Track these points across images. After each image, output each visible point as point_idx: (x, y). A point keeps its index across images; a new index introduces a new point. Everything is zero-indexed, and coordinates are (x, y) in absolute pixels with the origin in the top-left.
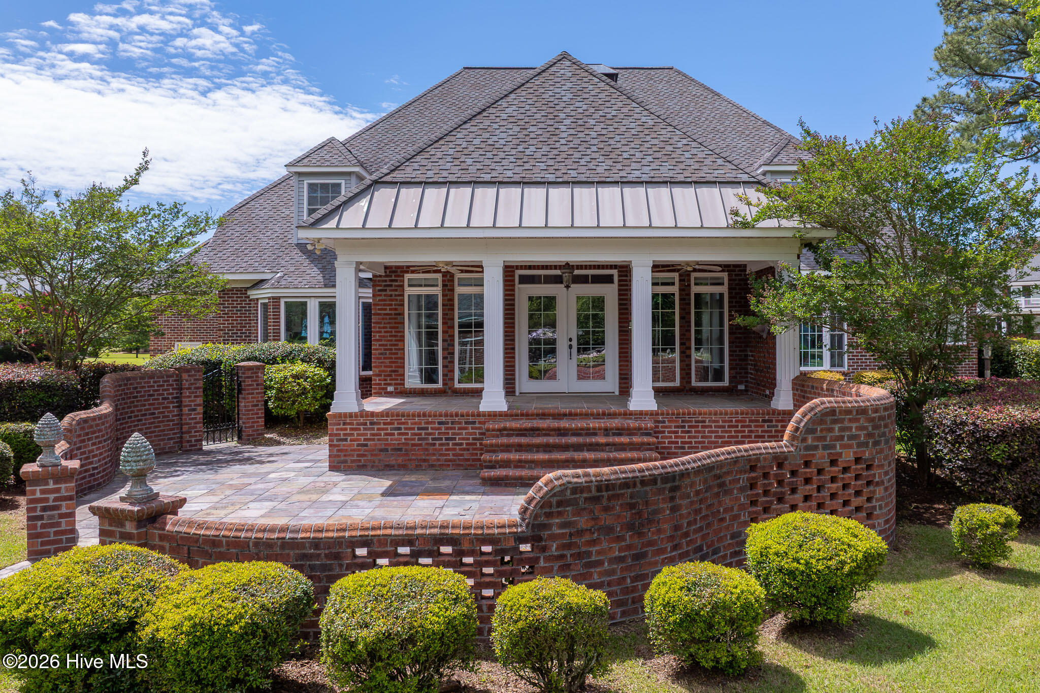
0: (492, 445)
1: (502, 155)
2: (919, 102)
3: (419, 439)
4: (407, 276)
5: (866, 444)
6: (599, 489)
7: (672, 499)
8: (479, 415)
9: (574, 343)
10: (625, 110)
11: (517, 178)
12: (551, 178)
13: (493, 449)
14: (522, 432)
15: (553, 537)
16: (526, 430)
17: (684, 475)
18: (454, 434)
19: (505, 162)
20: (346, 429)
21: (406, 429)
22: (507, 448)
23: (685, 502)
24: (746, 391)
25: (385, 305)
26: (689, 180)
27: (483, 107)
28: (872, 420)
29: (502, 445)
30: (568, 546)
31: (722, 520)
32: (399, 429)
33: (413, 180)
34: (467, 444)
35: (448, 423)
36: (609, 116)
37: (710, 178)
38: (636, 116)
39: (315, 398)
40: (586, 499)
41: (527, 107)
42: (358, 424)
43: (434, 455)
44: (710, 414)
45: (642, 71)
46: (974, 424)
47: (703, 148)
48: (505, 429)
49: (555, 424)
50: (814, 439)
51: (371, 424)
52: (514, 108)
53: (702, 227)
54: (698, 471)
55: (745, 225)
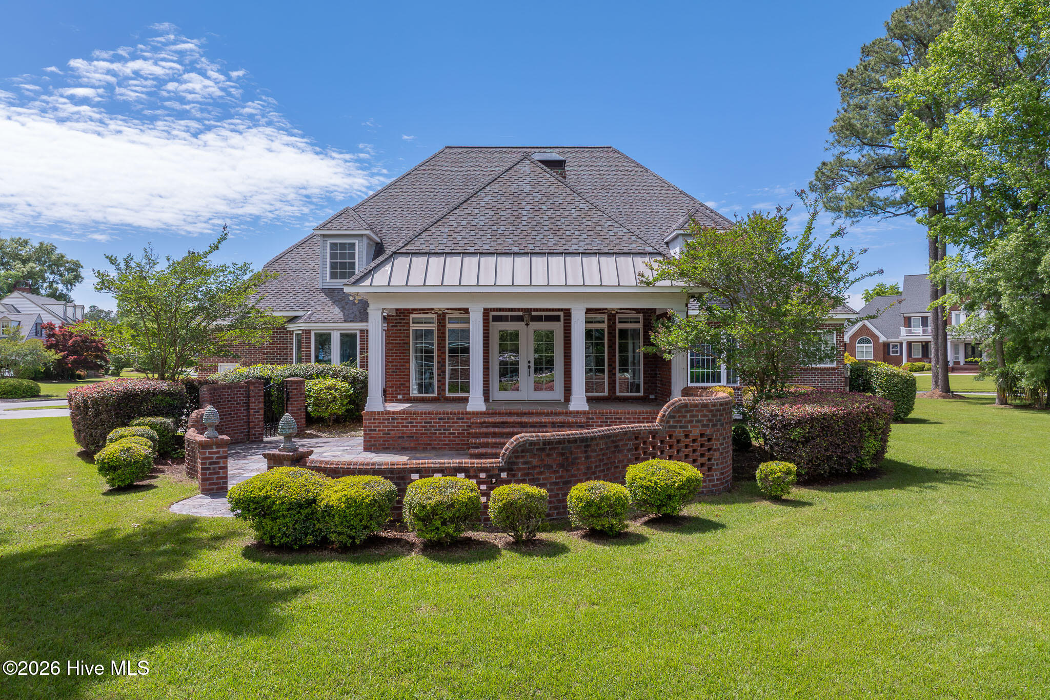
0: (476, 433)
1: (482, 233)
2: (820, 165)
3: (425, 430)
4: (412, 316)
5: (707, 426)
6: (544, 444)
7: (586, 452)
8: (466, 413)
9: (532, 364)
10: (568, 199)
11: (492, 250)
12: (516, 250)
13: (477, 436)
14: (496, 425)
15: (519, 469)
16: (498, 423)
17: (593, 439)
18: (449, 426)
19: (484, 238)
20: (375, 423)
21: (416, 423)
22: (486, 435)
23: (593, 454)
24: (656, 399)
25: (396, 337)
26: (612, 252)
27: (468, 197)
28: (711, 411)
29: (483, 433)
30: (527, 475)
31: (617, 467)
32: (412, 423)
33: (421, 252)
34: (458, 433)
35: (444, 419)
36: (557, 204)
37: (626, 250)
38: (576, 204)
40: (537, 449)
41: (499, 197)
42: (383, 419)
43: (435, 440)
44: (625, 413)
45: (587, 150)
46: (782, 415)
47: (622, 228)
48: (485, 422)
49: (519, 419)
50: (674, 422)
51: (392, 419)
52: (490, 197)
53: (619, 285)
54: (602, 437)
55: (648, 284)
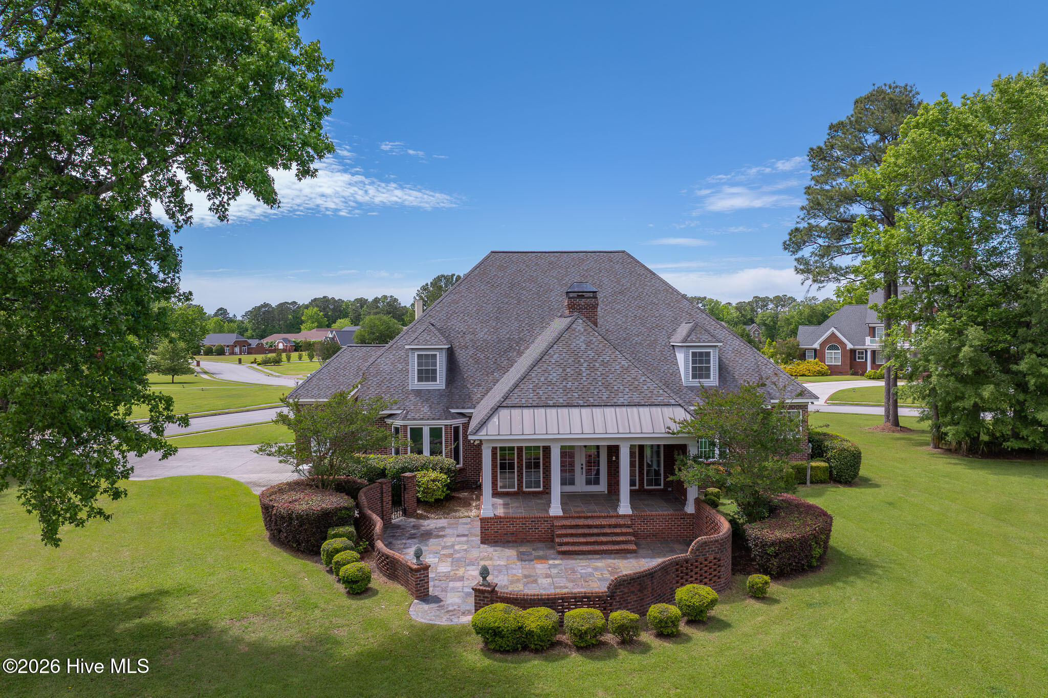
0: (559, 534)
1: (556, 388)
3: (522, 529)
5: (718, 553)
6: (630, 580)
7: (652, 580)
8: (548, 517)
9: (584, 466)
10: (613, 356)
12: (581, 402)
13: (560, 536)
14: (571, 527)
15: (618, 595)
16: (573, 526)
17: (655, 572)
18: (538, 526)
19: (558, 393)
20: (488, 525)
21: (516, 524)
22: (566, 535)
23: (655, 581)
24: (672, 491)
26: (647, 403)
29: (564, 534)
30: (622, 598)
31: (667, 584)
32: (513, 524)
33: (516, 404)
34: (544, 531)
35: (535, 521)
36: (605, 361)
37: (656, 402)
38: (619, 361)
39: (443, 491)
40: (627, 583)
41: (564, 355)
42: (494, 522)
44: (656, 515)
48: (564, 525)
49: (586, 522)
50: (699, 552)
51: (500, 522)
53: (653, 433)
54: (659, 569)
